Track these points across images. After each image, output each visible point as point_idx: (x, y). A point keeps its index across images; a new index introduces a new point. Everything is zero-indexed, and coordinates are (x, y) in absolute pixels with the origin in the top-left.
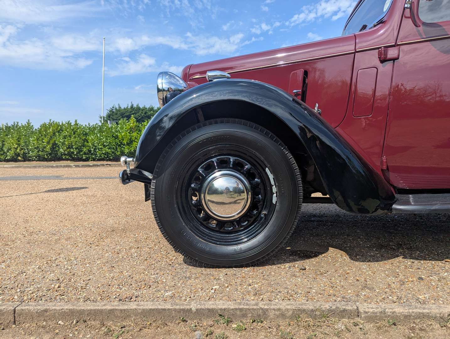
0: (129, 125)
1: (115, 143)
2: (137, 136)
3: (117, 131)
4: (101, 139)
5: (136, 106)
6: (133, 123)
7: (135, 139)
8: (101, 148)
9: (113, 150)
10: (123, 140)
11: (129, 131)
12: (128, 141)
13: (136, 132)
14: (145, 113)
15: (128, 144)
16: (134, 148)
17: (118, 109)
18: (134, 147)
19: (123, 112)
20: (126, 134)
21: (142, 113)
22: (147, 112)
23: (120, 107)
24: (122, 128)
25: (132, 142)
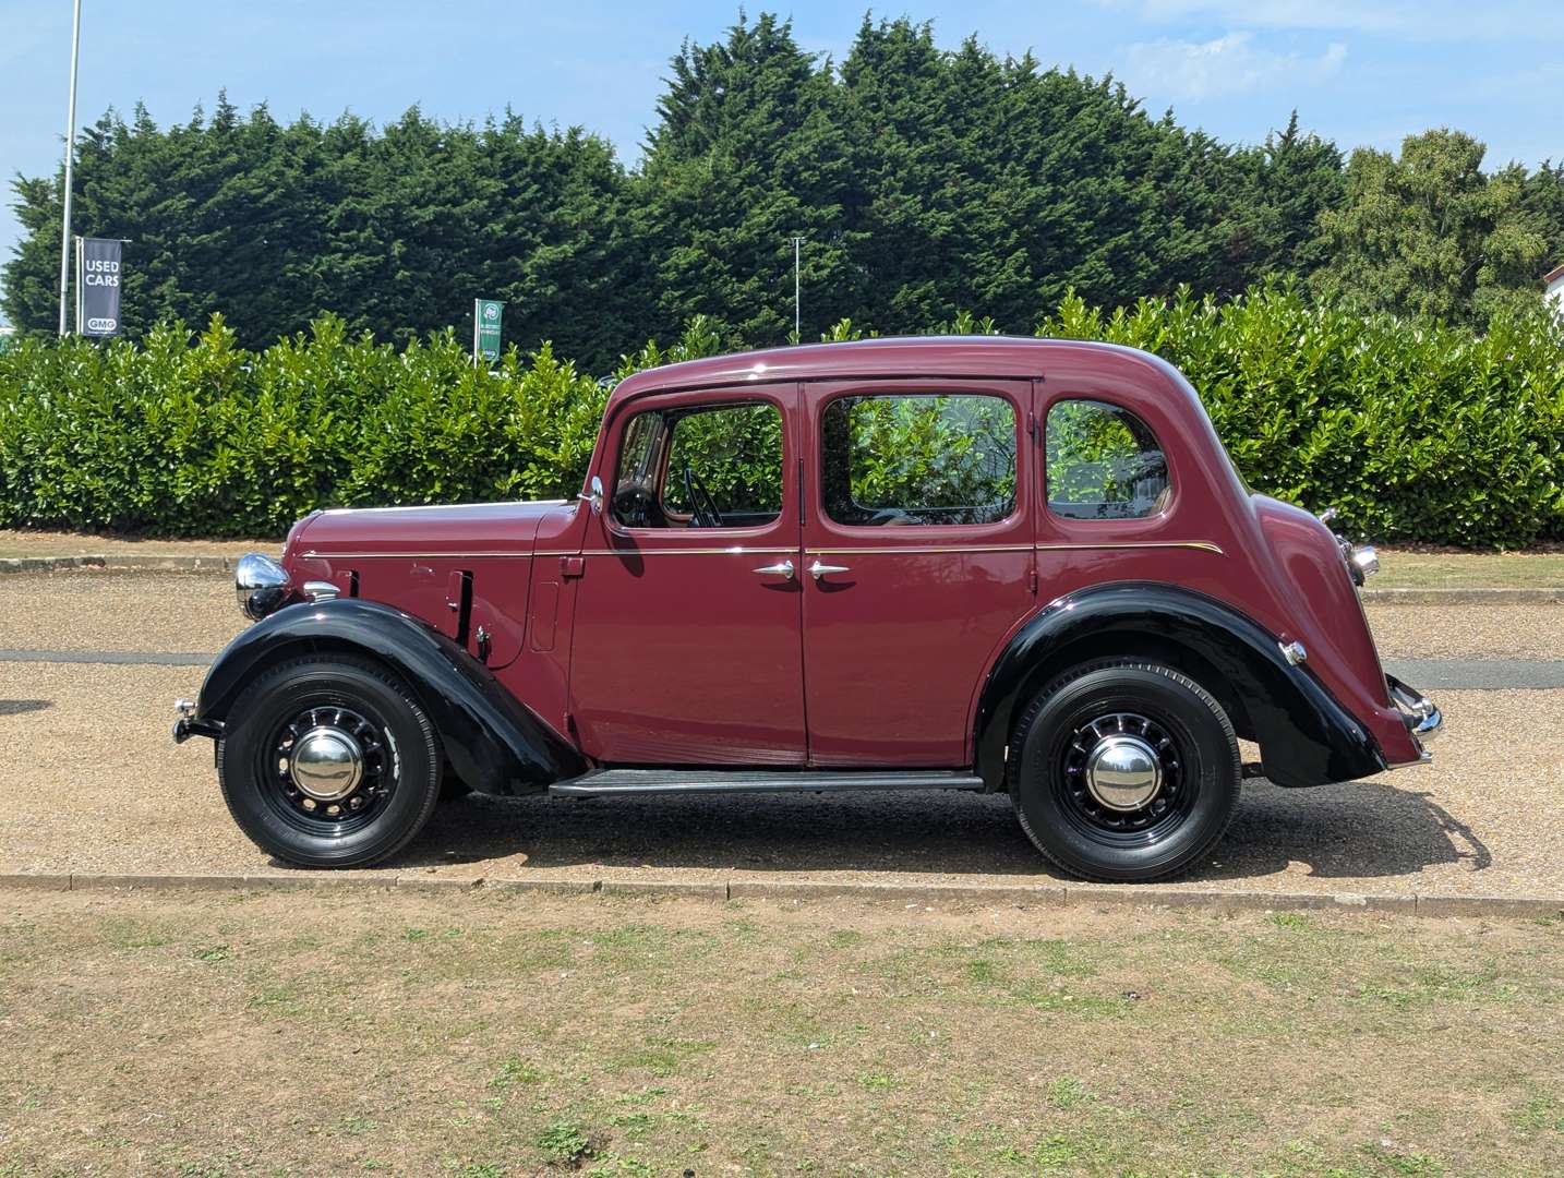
0: (200, 363)
1: (128, 448)
2: (239, 414)
3: (138, 388)
4: (56, 424)
5: (247, 121)
6: (221, 353)
7: (228, 432)
8: (58, 471)
9: (115, 483)
10: (169, 436)
11: (198, 391)
12: (193, 441)
13: (236, 398)
14: (311, 165)
15: (191, 457)
16: (219, 478)
17: (132, 135)
18: (224, 469)
19: (164, 160)
20: (185, 405)
21: (288, 164)
22: (322, 155)
23: (147, 126)
24: (163, 373)
25: (211, 445)
